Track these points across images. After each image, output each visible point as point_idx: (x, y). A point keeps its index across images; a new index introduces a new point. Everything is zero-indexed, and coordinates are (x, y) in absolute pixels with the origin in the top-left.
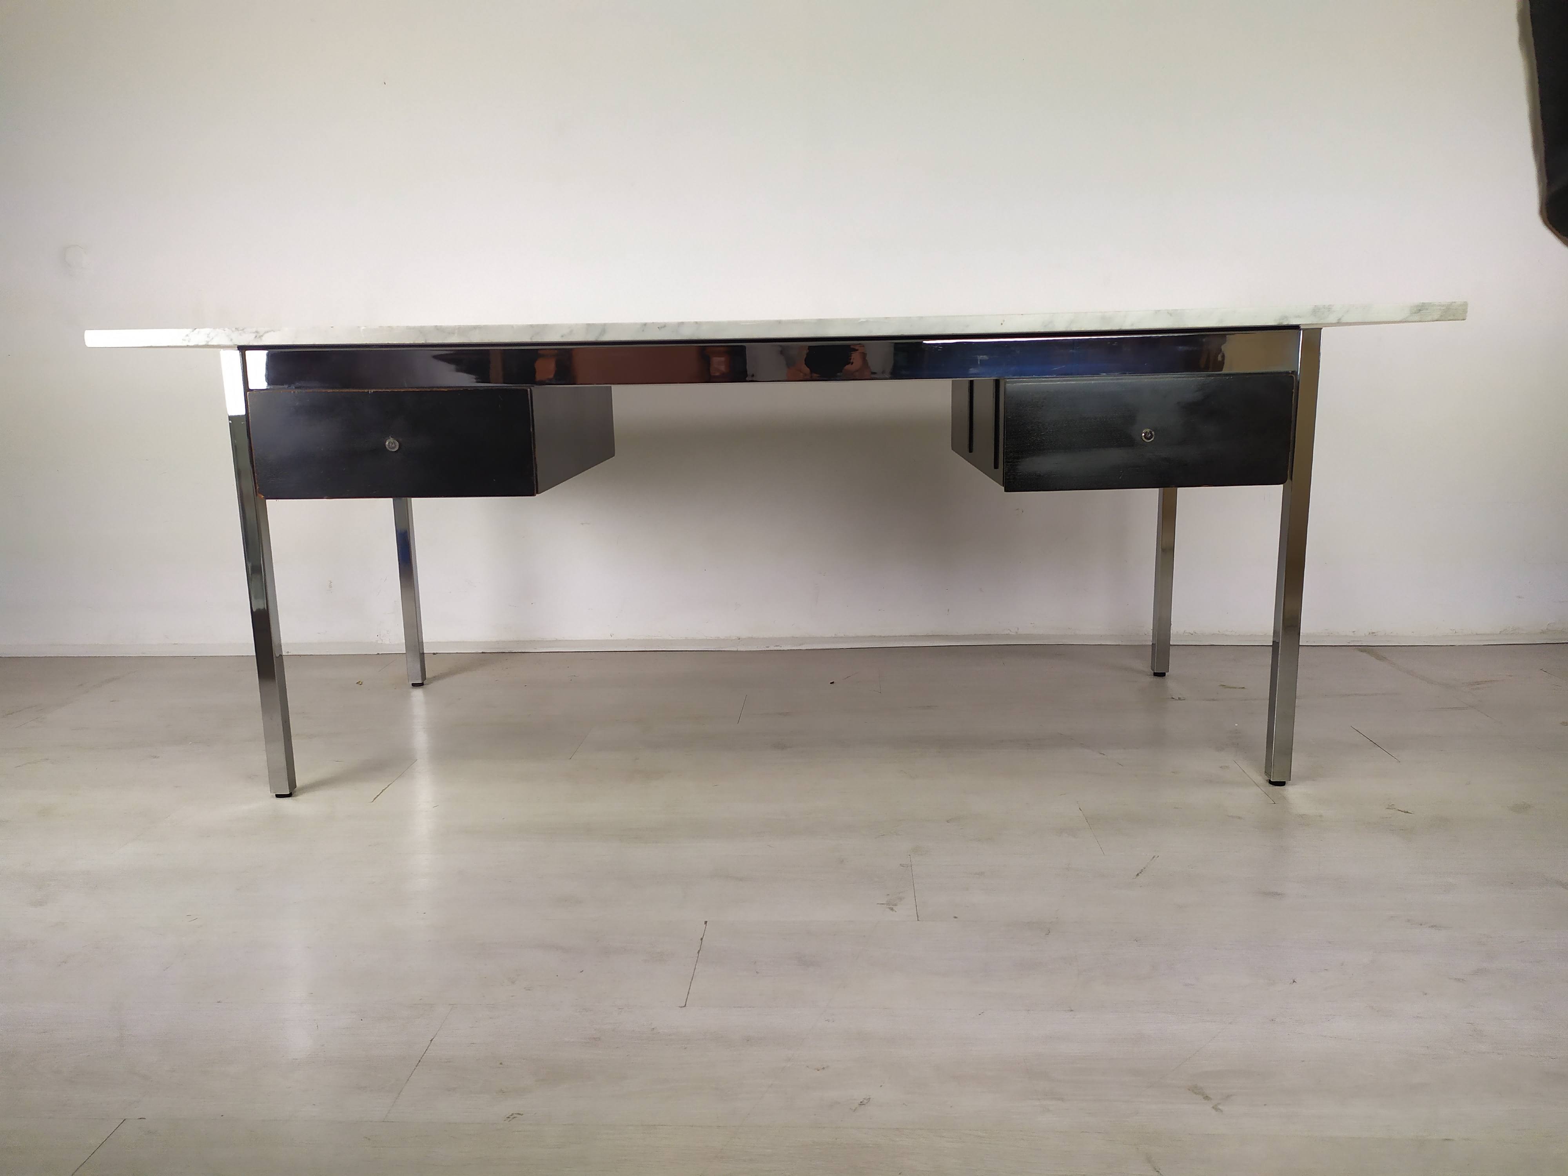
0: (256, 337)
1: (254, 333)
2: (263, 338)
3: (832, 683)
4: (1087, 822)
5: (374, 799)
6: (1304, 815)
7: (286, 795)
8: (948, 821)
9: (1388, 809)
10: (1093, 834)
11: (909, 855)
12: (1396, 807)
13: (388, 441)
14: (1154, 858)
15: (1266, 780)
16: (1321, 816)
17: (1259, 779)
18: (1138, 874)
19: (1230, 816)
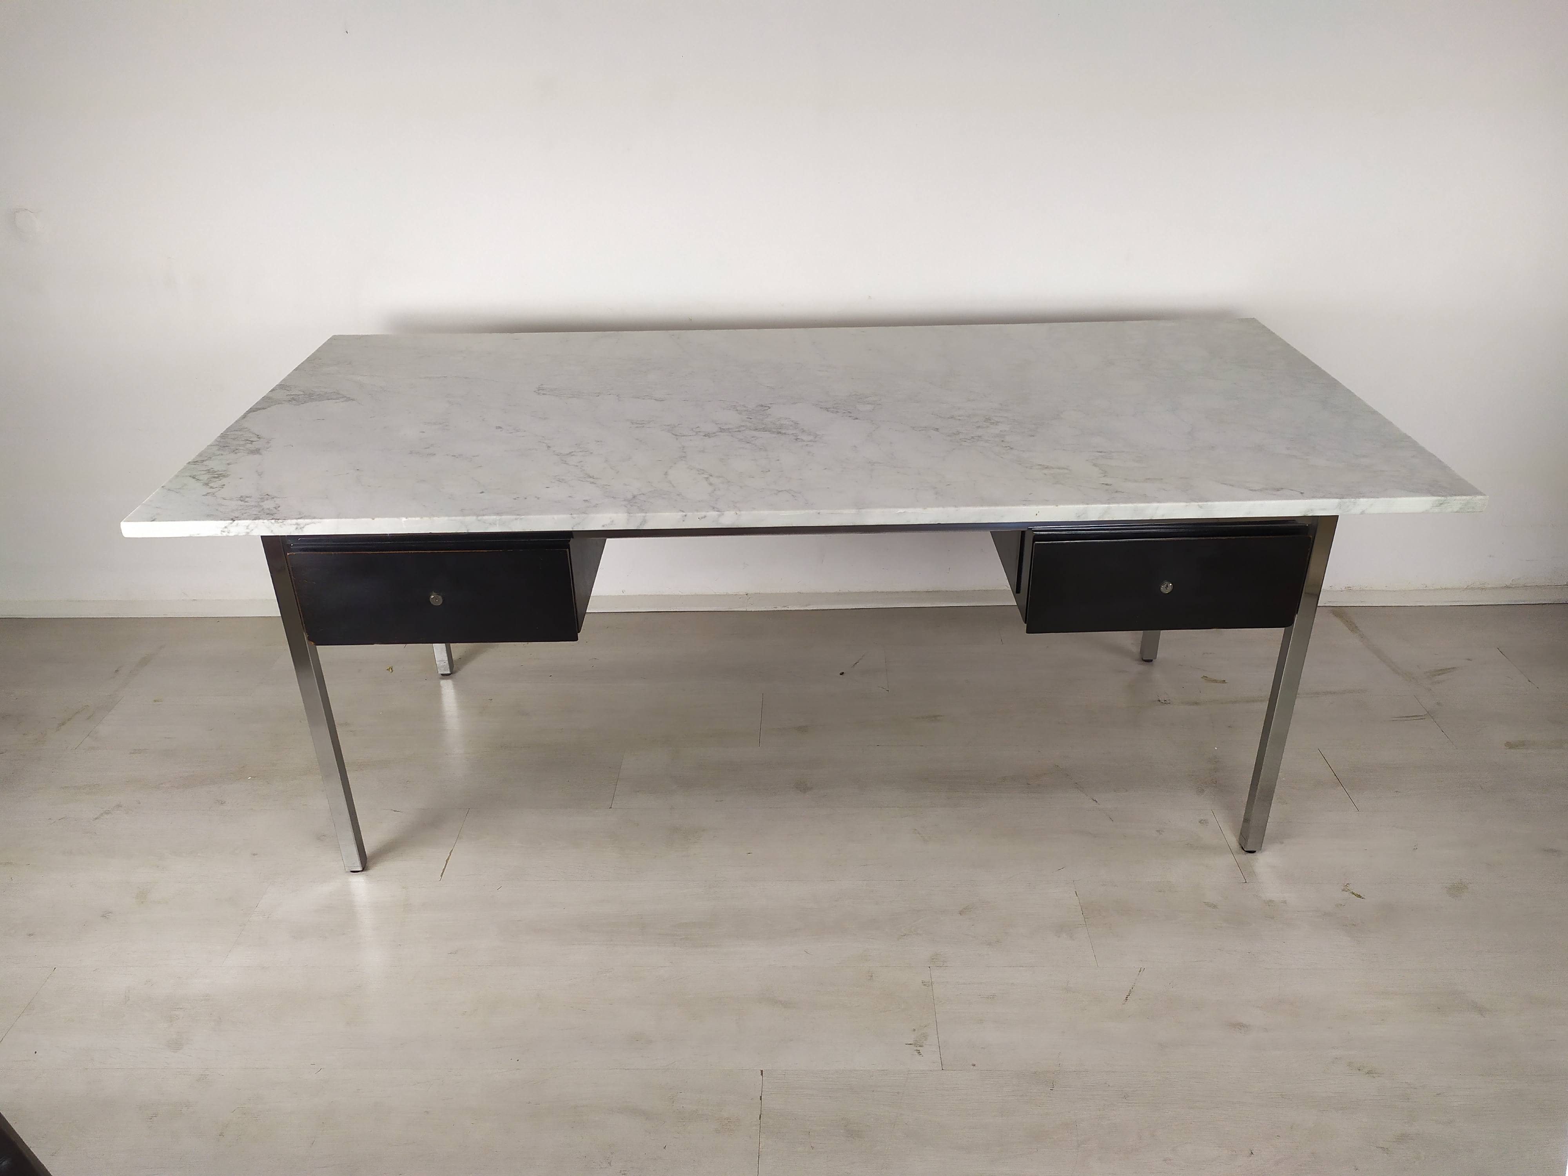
0: (297, 528)
1: (294, 525)
2: (304, 529)
3: (842, 674)
4: (1083, 914)
5: (442, 876)
6: (1270, 901)
7: (360, 870)
8: (961, 913)
9: (1343, 890)
10: (1088, 933)
11: (929, 967)
12: (1350, 887)
13: (432, 597)
14: (1140, 971)
15: (1240, 845)
16: (1285, 902)
17: (1233, 840)
18: (1127, 998)
19: (1207, 904)
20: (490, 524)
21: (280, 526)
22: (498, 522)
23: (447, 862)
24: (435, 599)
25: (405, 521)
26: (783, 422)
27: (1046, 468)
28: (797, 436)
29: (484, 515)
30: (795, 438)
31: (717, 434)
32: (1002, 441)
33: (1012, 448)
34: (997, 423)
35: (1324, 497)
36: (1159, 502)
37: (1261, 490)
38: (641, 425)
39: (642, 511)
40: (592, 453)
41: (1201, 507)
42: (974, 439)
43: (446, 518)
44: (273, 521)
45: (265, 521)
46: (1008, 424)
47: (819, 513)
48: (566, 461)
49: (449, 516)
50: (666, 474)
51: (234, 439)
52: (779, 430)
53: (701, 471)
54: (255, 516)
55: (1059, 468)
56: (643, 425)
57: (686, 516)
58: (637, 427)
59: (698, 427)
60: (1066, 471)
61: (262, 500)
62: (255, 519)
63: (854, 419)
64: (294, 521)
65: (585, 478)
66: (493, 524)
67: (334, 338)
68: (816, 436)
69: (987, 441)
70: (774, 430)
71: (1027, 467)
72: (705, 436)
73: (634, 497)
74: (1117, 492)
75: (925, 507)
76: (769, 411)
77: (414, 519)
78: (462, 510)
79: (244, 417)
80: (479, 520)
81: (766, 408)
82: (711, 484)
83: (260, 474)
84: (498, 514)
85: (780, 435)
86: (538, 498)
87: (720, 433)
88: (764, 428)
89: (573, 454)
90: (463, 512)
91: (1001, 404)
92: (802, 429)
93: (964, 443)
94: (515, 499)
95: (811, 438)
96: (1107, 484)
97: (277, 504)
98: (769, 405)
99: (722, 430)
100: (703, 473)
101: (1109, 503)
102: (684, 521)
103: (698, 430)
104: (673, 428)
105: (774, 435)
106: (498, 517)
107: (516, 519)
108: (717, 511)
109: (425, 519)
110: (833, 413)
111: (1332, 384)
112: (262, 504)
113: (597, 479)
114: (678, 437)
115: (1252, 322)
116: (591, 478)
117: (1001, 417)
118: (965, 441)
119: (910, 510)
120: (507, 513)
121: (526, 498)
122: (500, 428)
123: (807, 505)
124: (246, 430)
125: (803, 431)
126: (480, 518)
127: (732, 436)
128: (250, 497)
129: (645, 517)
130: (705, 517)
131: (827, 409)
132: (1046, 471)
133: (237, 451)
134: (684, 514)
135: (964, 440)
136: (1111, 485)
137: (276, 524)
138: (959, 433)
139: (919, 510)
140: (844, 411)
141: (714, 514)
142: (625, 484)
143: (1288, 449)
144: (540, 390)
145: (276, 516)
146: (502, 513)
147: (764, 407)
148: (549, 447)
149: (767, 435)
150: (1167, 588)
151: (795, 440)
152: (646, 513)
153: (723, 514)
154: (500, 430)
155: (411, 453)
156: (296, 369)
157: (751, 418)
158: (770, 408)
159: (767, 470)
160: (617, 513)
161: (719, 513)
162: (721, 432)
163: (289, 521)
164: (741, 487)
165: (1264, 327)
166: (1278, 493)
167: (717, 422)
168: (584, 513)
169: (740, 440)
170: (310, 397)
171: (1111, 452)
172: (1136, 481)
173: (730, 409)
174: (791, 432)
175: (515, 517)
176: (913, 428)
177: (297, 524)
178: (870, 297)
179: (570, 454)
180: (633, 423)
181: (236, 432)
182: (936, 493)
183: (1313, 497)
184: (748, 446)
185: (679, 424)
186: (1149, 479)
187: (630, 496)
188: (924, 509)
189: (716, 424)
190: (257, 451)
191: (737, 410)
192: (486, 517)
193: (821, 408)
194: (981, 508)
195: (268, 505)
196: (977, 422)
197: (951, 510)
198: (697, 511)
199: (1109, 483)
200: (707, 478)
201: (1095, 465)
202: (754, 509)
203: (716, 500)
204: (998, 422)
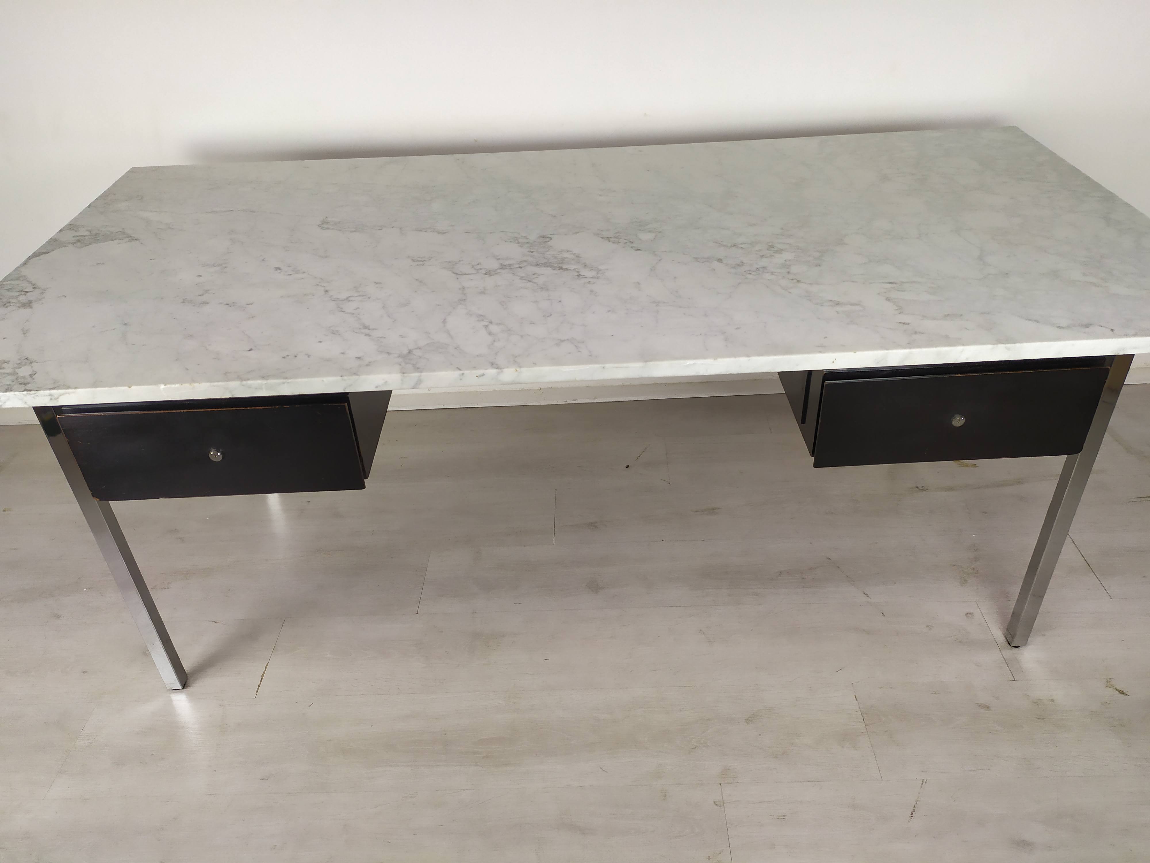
3: (627, 467)
4: (863, 720)
5: (257, 692)
6: (1040, 700)
7: (181, 688)
8: (747, 722)
9: (1107, 686)
10: (870, 741)
11: (720, 784)
12: (1113, 683)
13: (212, 453)
14: (922, 783)
15: (1006, 637)
16: (1053, 701)
17: (999, 635)
18: (912, 814)
19: (980, 706)
20: (256, 388)
21: (34, 397)
22: (264, 386)
23: (262, 677)
24: (215, 455)
25: (163, 388)
26: (566, 255)
27: (838, 304)
28: (579, 272)
29: (248, 379)
30: (577, 274)
31: (499, 271)
32: (788, 272)
33: (798, 281)
34: (780, 251)
35: (1136, 335)
36: (963, 345)
37: (1069, 327)
38: (421, 263)
39: (418, 369)
40: (369, 298)
41: (1009, 349)
42: (759, 270)
43: (208, 384)
44: (25, 393)
45: (17, 393)
46: (792, 252)
47: (604, 368)
48: (342, 309)
49: (211, 382)
50: (444, 322)
51: (8, 290)
52: (561, 265)
53: (481, 317)
54: (7, 387)
55: (851, 304)
56: (423, 263)
57: (463, 374)
58: (417, 265)
59: (479, 264)
60: (858, 308)
61: (20, 365)
62: (6, 391)
63: (636, 250)
64: (47, 392)
65: (360, 328)
66: (260, 388)
67: (133, 171)
68: (599, 271)
69: (772, 273)
70: (556, 265)
71: (817, 304)
72: (486, 274)
73: (410, 352)
74: (916, 333)
75: (716, 357)
76: (550, 243)
77: (173, 386)
78: (226, 374)
79: (25, 263)
80: (243, 385)
81: (548, 239)
82: (490, 334)
83: (25, 332)
84: (263, 378)
85: (561, 271)
86: (309, 356)
87: (501, 271)
88: (545, 264)
89: (350, 299)
90: (227, 376)
91: (782, 229)
92: (584, 263)
93: (749, 276)
94: (284, 357)
95: (593, 274)
96: (904, 323)
97: (33, 371)
98: (550, 236)
99: (503, 267)
100: (483, 320)
101: (910, 348)
102: (461, 379)
103: (479, 267)
104: (453, 265)
105: (556, 272)
106: (264, 382)
107: (284, 383)
108: (497, 369)
109: (187, 385)
110: (614, 243)
111: (1109, 198)
112: (17, 371)
113: (373, 329)
114: (458, 276)
115: (1014, 129)
116: (366, 329)
117: (784, 243)
118: (750, 274)
119: (699, 362)
120: (274, 376)
121: (296, 357)
122: (279, 269)
123: (592, 358)
124: (24, 278)
125: (585, 266)
126: (244, 383)
127: (513, 273)
128: (8, 362)
129: (420, 376)
130: (483, 375)
131: (608, 239)
132: (838, 308)
133: (8, 305)
134: (461, 372)
135: (749, 272)
136: (909, 324)
137: (28, 396)
138: (742, 264)
139: (710, 361)
140: (627, 241)
141: (492, 371)
142: (402, 336)
143: (1084, 274)
144: (324, 224)
145: (28, 387)
146: (268, 376)
147: (545, 238)
148: (326, 291)
149: (548, 271)
150: (958, 421)
151: (577, 277)
152: (421, 372)
153: (502, 371)
154: (279, 271)
155: (184, 302)
156: (88, 207)
157: (532, 252)
158: (551, 239)
159: (550, 315)
160: (390, 373)
161: (497, 370)
162: (502, 268)
163: (42, 392)
164: (522, 336)
165: (1026, 135)
166: (1087, 330)
167: (498, 257)
168: (355, 374)
169: (522, 278)
170: (96, 237)
171: (903, 282)
172: (934, 319)
173: (511, 242)
174: (572, 267)
175: (281, 381)
176: (696, 259)
177: (50, 395)
178: (645, 114)
179: (348, 299)
180: (413, 260)
181: (13, 282)
182: (726, 340)
183: (1126, 335)
184: (529, 284)
185: (460, 261)
186: (948, 315)
187: (405, 352)
188: (715, 360)
189: (498, 259)
190: (28, 304)
191: (518, 243)
192: (250, 382)
193: (602, 238)
194: (775, 357)
195: (24, 371)
196: (760, 250)
197: (743, 360)
198: (475, 368)
199: (906, 322)
200: (487, 326)
201: (888, 299)
202: (535, 364)
203: (496, 354)
204: (782, 250)
